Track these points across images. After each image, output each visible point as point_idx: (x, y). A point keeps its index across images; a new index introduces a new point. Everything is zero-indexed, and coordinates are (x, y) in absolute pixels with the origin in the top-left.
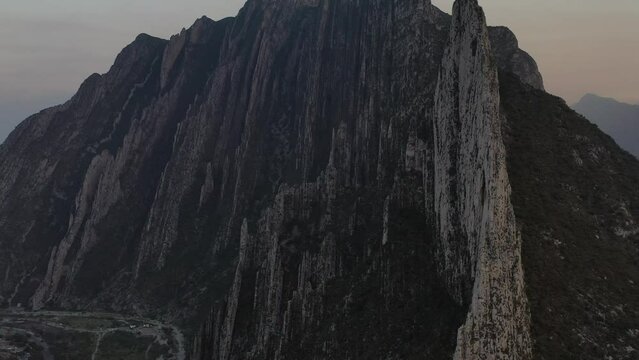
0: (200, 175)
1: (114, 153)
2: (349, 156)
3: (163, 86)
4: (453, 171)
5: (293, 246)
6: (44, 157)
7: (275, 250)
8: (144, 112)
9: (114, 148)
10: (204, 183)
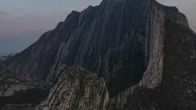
0: (89, 48)
1: (66, 42)
2: (128, 42)
3: (79, 25)
4: (148, 42)
5: (112, 63)
6: (48, 44)
7: (107, 64)
8: (74, 32)
9: (66, 41)
10: (90, 50)
